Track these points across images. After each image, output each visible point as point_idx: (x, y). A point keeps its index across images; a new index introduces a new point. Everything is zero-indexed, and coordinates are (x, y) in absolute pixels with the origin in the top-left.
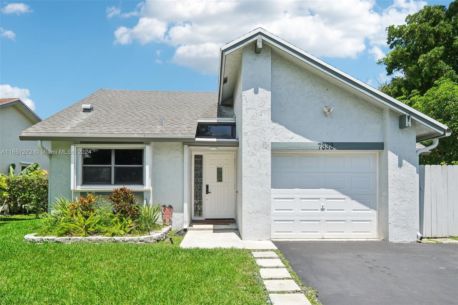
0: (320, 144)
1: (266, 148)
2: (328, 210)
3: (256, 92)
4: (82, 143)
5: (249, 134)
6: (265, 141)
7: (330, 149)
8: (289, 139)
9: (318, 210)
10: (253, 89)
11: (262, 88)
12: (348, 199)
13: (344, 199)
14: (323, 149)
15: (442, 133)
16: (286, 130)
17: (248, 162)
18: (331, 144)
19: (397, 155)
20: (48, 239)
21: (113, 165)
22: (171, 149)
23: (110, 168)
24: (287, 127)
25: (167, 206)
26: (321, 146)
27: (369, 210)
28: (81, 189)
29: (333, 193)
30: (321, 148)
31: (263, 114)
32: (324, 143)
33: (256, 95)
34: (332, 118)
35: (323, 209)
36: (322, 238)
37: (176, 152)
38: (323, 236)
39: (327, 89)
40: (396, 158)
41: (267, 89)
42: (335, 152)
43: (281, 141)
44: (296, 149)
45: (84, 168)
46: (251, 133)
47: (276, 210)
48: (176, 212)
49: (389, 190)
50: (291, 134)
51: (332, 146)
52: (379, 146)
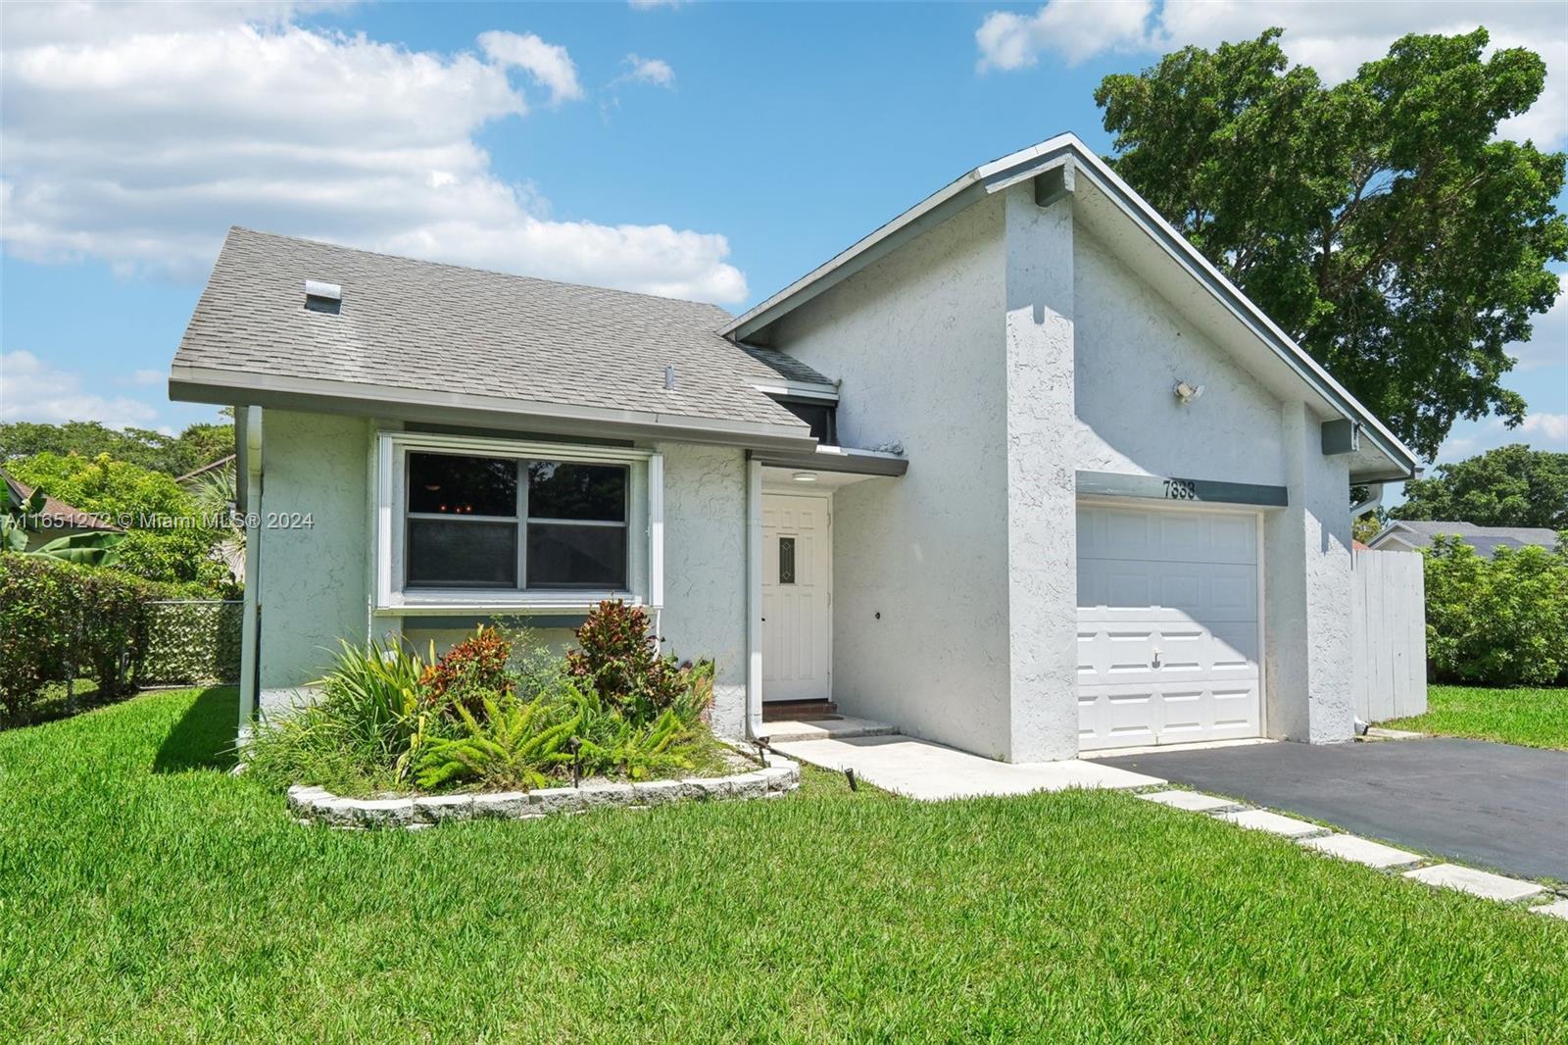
0: (1168, 482)
1: (1063, 487)
2: (1167, 665)
3: (1039, 319)
5: (1024, 441)
6: (1062, 466)
7: (1187, 497)
8: (1100, 464)
9: (1146, 666)
10: (1030, 309)
11: (1052, 308)
12: (1206, 636)
13: (1198, 634)
14: (1175, 497)
15: (1409, 472)
16: (1095, 437)
17: (1023, 526)
18: (1189, 484)
19: (1319, 521)
21: (523, 518)
23: (513, 527)
24: (1097, 430)
26: (1171, 489)
27: (1244, 663)
28: (406, 603)
29: (1172, 617)
30: (1170, 495)
31: (1056, 386)
32: (1176, 481)
33: (1039, 328)
34: (1188, 412)
35: (1156, 664)
36: (1155, 743)
38: (1157, 741)
39: (1179, 334)
40: (1318, 526)
41: (1065, 316)
42: (1196, 506)
43: (1083, 467)
44: (1117, 492)
45: (410, 525)
46: (1030, 437)
48: (723, 684)
49: (1309, 609)
50: (1105, 450)
51: (1192, 490)
52: (1277, 496)
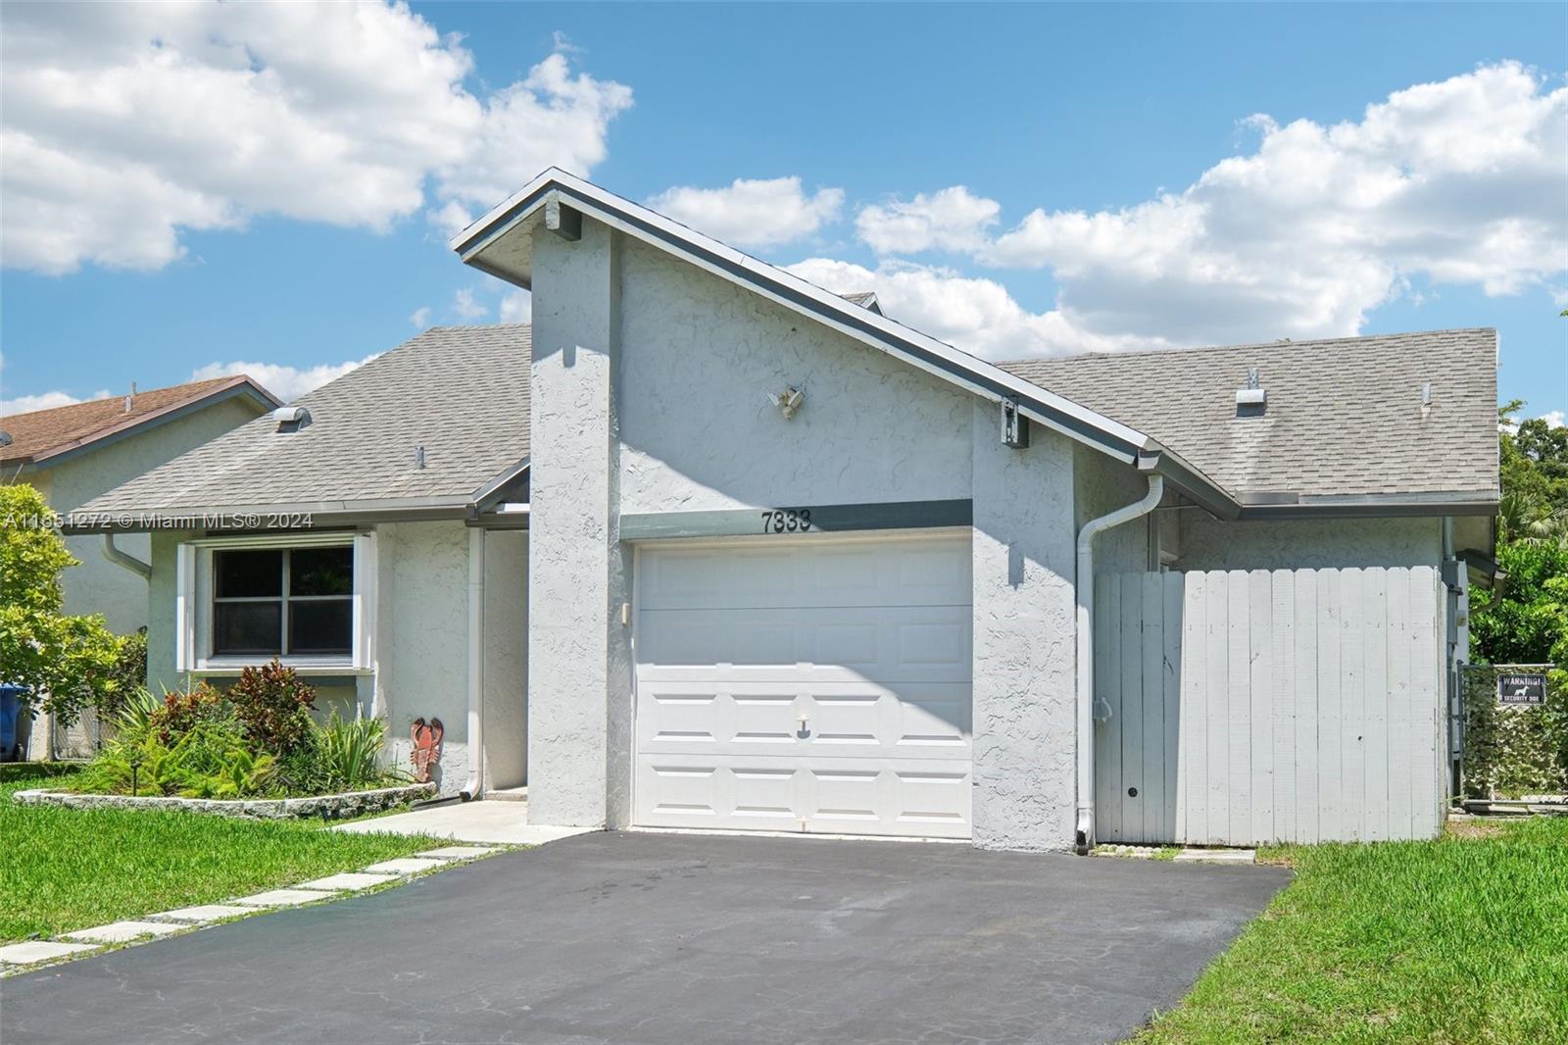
0: (770, 514)
1: (593, 537)
2: (821, 736)
3: (569, 362)
4: (213, 533)
5: (549, 493)
6: (591, 514)
7: (798, 528)
8: (677, 503)
9: (788, 735)
10: (560, 354)
11: (584, 346)
12: (888, 699)
13: (875, 698)
14: (779, 530)
15: (1128, 459)
16: (670, 473)
17: (545, 582)
18: (802, 513)
19: (1003, 543)
20: (50, 798)
21: (286, 598)
22: (439, 541)
23: (279, 605)
24: (673, 463)
25: (428, 722)
26: (773, 521)
27: (957, 738)
28: (208, 667)
29: (838, 678)
30: (771, 528)
31: (586, 429)
32: (781, 510)
33: (569, 371)
34: (808, 424)
35: (803, 734)
36: (801, 830)
37: (454, 552)
38: (804, 825)
39: (794, 330)
40: (1001, 552)
41: (598, 350)
42: (817, 538)
43: (654, 509)
44: (694, 533)
45: (217, 607)
46: (555, 489)
47: (662, 733)
48: (452, 741)
49: (977, 665)
50: (684, 486)
51: (807, 519)
52: (957, 513)
